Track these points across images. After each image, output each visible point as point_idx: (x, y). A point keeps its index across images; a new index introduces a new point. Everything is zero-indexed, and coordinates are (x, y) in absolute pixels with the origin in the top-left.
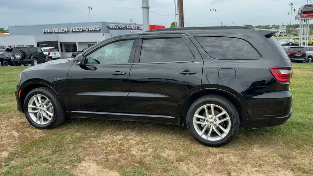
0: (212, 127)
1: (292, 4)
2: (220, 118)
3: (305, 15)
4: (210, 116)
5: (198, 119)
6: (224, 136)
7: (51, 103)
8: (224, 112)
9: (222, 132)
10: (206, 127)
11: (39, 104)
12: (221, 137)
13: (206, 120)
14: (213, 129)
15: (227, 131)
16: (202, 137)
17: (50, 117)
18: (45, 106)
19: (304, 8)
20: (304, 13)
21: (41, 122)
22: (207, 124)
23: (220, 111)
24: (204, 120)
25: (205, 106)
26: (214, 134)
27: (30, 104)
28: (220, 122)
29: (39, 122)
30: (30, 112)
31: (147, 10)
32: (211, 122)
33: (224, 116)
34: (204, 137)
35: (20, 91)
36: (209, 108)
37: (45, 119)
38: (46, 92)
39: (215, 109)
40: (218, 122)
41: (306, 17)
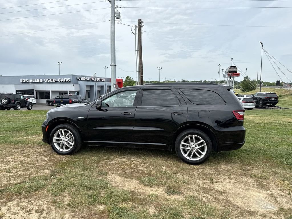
0: (194, 151)
1: (220, 65)
2: (199, 145)
3: (230, 74)
4: (192, 143)
5: (183, 146)
6: (202, 157)
7: (72, 136)
8: (202, 141)
9: (200, 154)
10: (189, 151)
11: (63, 137)
12: (200, 158)
13: (189, 146)
14: (194, 152)
15: (204, 154)
16: (186, 158)
17: (71, 145)
18: (67, 138)
19: (230, 69)
20: (230, 72)
21: (63, 150)
22: (190, 149)
23: (199, 140)
24: (187, 146)
25: (189, 136)
26: (195, 156)
27: (55, 137)
28: (199, 147)
29: (61, 150)
30: (55, 143)
31: (114, 67)
32: (193, 148)
33: (202, 143)
34: (188, 158)
35: (48, 126)
36: (191, 138)
37: (67, 148)
38: (69, 127)
39: (196, 138)
40: (198, 147)
41: (231, 75)
